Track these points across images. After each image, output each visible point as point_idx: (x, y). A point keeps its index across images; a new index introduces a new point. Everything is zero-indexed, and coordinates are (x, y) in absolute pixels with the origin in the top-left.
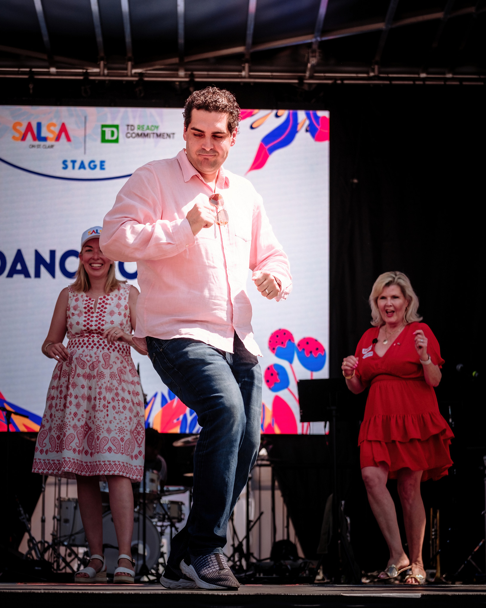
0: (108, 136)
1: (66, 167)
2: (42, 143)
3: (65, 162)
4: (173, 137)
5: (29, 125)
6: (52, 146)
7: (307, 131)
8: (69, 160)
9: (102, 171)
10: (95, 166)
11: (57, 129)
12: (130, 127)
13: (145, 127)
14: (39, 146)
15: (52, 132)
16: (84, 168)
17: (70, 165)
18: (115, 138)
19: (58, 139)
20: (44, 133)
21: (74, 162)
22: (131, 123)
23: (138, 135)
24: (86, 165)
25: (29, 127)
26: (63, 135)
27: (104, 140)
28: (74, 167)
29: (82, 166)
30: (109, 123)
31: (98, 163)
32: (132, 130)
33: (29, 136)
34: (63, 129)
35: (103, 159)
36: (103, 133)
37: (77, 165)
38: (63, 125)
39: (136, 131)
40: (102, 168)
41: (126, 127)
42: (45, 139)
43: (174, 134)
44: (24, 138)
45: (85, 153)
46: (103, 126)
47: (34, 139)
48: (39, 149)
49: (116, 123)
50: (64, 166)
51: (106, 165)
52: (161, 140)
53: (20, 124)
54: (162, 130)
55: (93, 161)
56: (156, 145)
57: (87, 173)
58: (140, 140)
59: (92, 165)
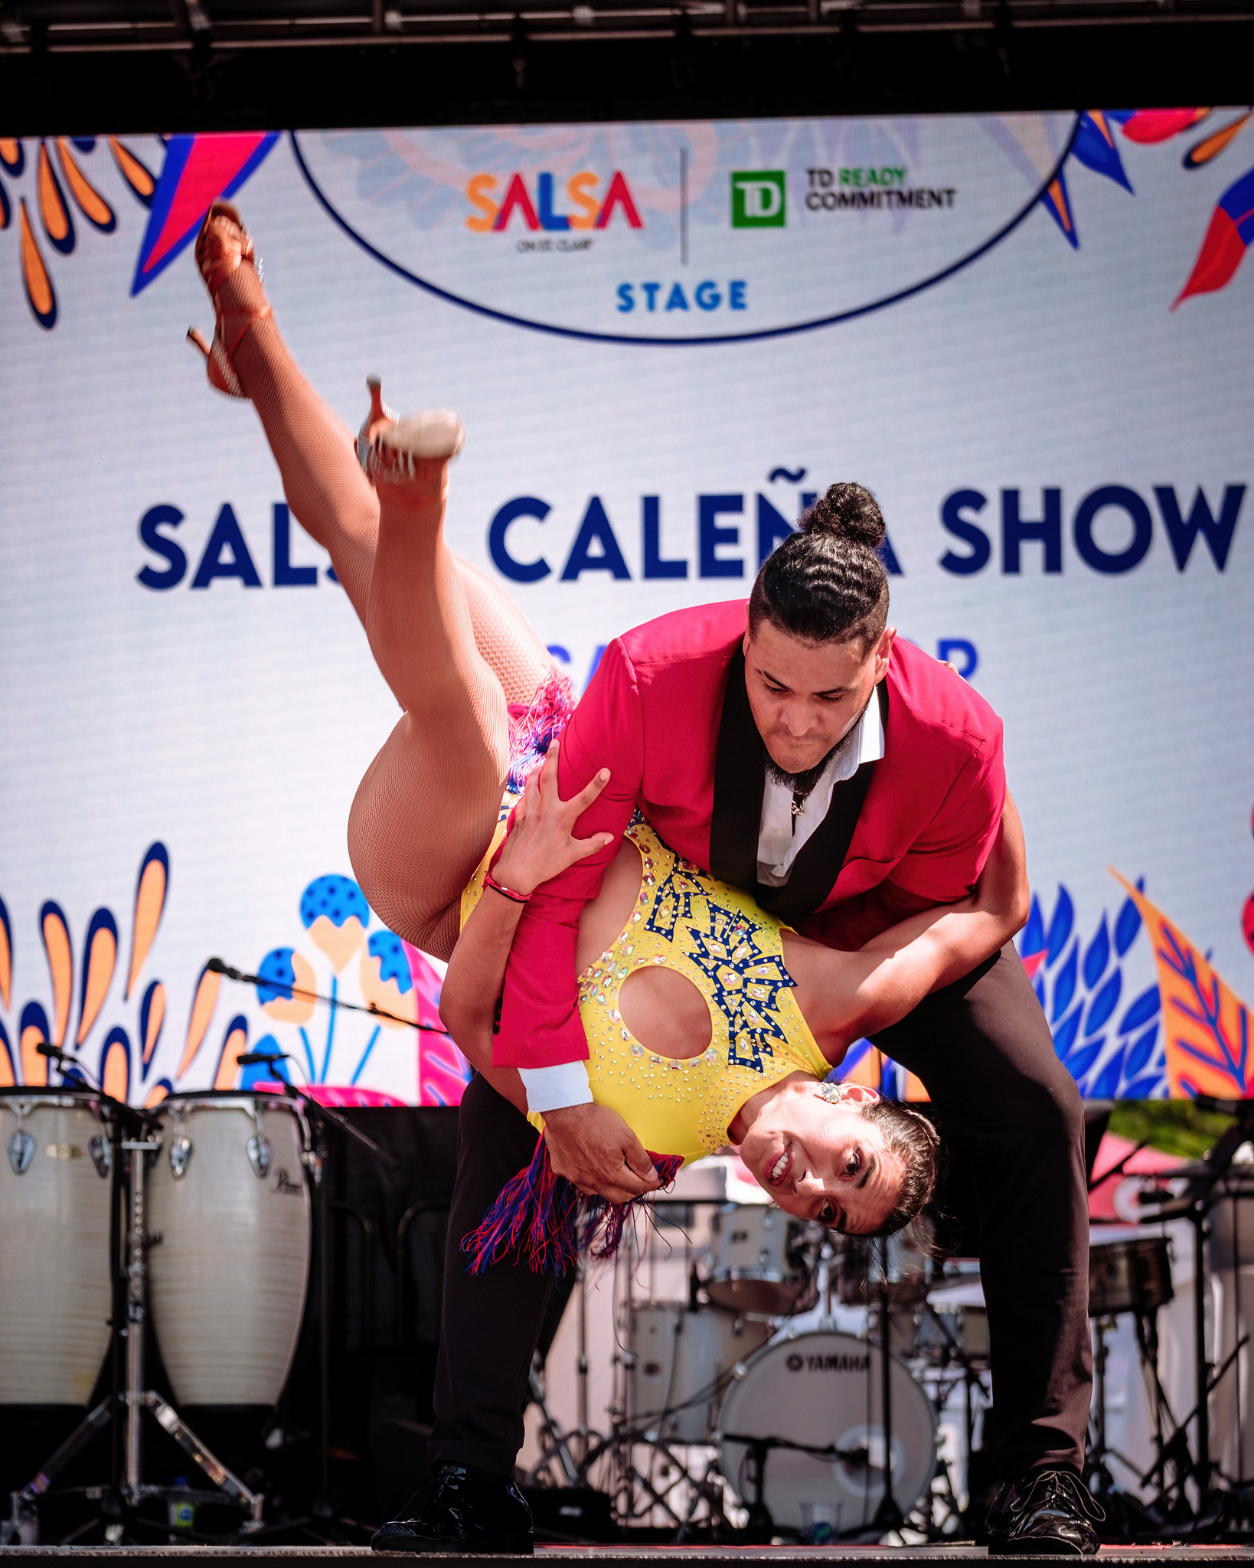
0: (753, 206)
1: (627, 306)
2: (556, 236)
3: (624, 290)
4: (950, 202)
5: (517, 184)
6: (585, 244)
8: (637, 282)
9: (738, 313)
10: (716, 299)
11: (598, 193)
12: (817, 177)
13: (864, 176)
14: (546, 245)
15: (585, 201)
16: (683, 305)
17: (640, 297)
18: (774, 210)
19: (602, 221)
20: (562, 205)
21: (651, 288)
22: (822, 163)
23: (843, 200)
24: (689, 295)
25: (517, 190)
26: (618, 210)
27: (740, 220)
28: (651, 305)
29: (677, 300)
30: (755, 165)
31: (724, 290)
32: (824, 184)
33: (517, 217)
34: (619, 190)
35: (738, 276)
36: (738, 197)
37: (663, 297)
38: (618, 181)
39: (837, 188)
40: (737, 303)
41: (806, 177)
42: (564, 223)
43: (950, 192)
44: (501, 222)
45: (684, 259)
46: (738, 177)
47: (533, 224)
48: (547, 255)
49: (777, 164)
50: (622, 302)
51: (750, 296)
52: (915, 214)
53: (488, 181)
54: (916, 180)
55: (709, 285)
56: (898, 228)
57: (692, 321)
58: (850, 214)
59: (706, 296)
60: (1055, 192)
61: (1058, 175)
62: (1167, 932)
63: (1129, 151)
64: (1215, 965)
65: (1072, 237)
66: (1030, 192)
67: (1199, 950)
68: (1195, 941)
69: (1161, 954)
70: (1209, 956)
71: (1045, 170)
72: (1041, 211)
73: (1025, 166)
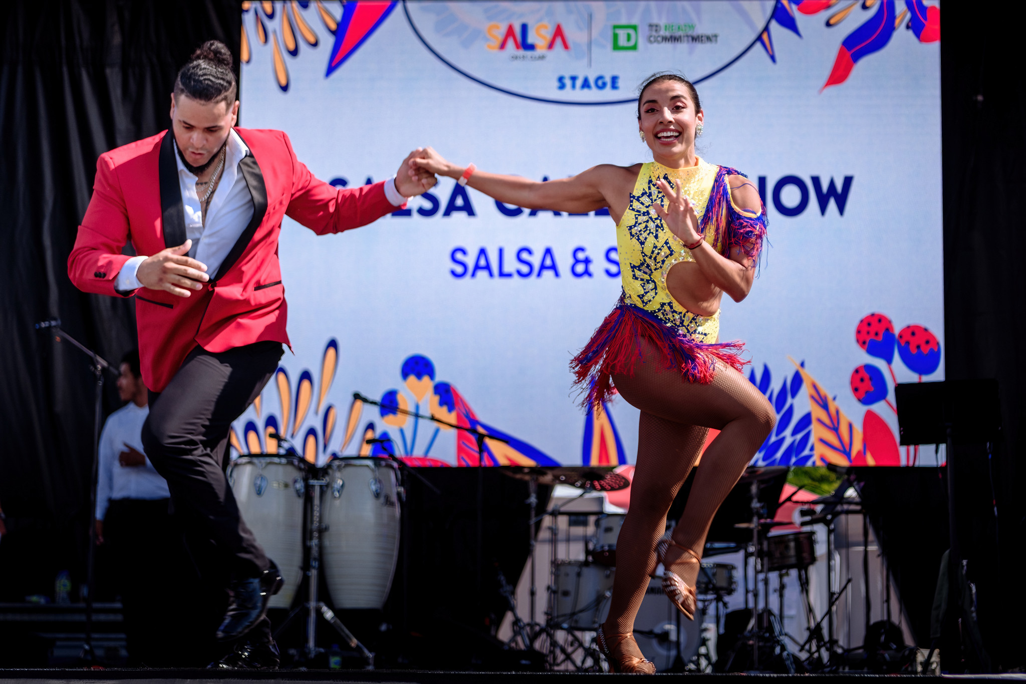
0: (622, 41)
1: (562, 86)
2: (529, 53)
3: (561, 79)
4: (716, 41)
5: (511, 29)
7: (908, 27)
8: (567, 75)
9: (615, 92)
10: (604, 84)
11: (548, 33)
12: (653, 28)
13: (676, 27)
14: (524, 57)
15: (543, 36)
16: (589, 87)
17: (568, 82)
18: (632, 43)
19: (551, 46)
20: (532, 38)
21: (574, 79)
22: (655, 21)
23: (665, 39)
24: (592, 82)
25: (510, 32)
26: (559, 41)
28: (574, 86)
29: (586, 84)
30: (624, 21)
31: (608, 80)
32: (656, 30)
33: (510, 44)
34: (559, 32)
35: (615, 73)
36: (615, 37)
37: (579, 83)
38: (559, 27)
39: (663, 33)
40: (614, 86)
41: (647, 28)
42: (531, 47)
43: (716, 36)
44: (503, 46)
45: (590, 65)
46: (616, 27)
47: (518, 47)
48: (525, 62)
49: (635, 21)
50: (560, 85)
51: (620, 83)
52: (700, 47)
53: (497, 27)
54: (700, 30)
55: (600, 78)
56: (691, 52)
57: (593, 95)
58: (668, 46)
59: (600, 83)
60: (765, 37)
61: (766, 29)
62: (815, 387)
63: (800, 18)
64: (837, 403)
65: (773, 58)
66: (753, 36)
67: (830, 397)
68: (827, 391)
69: (812, 397)
70: (834, 399)
71: (760, 26)
72: (758, 45)
73: (751, 24)
